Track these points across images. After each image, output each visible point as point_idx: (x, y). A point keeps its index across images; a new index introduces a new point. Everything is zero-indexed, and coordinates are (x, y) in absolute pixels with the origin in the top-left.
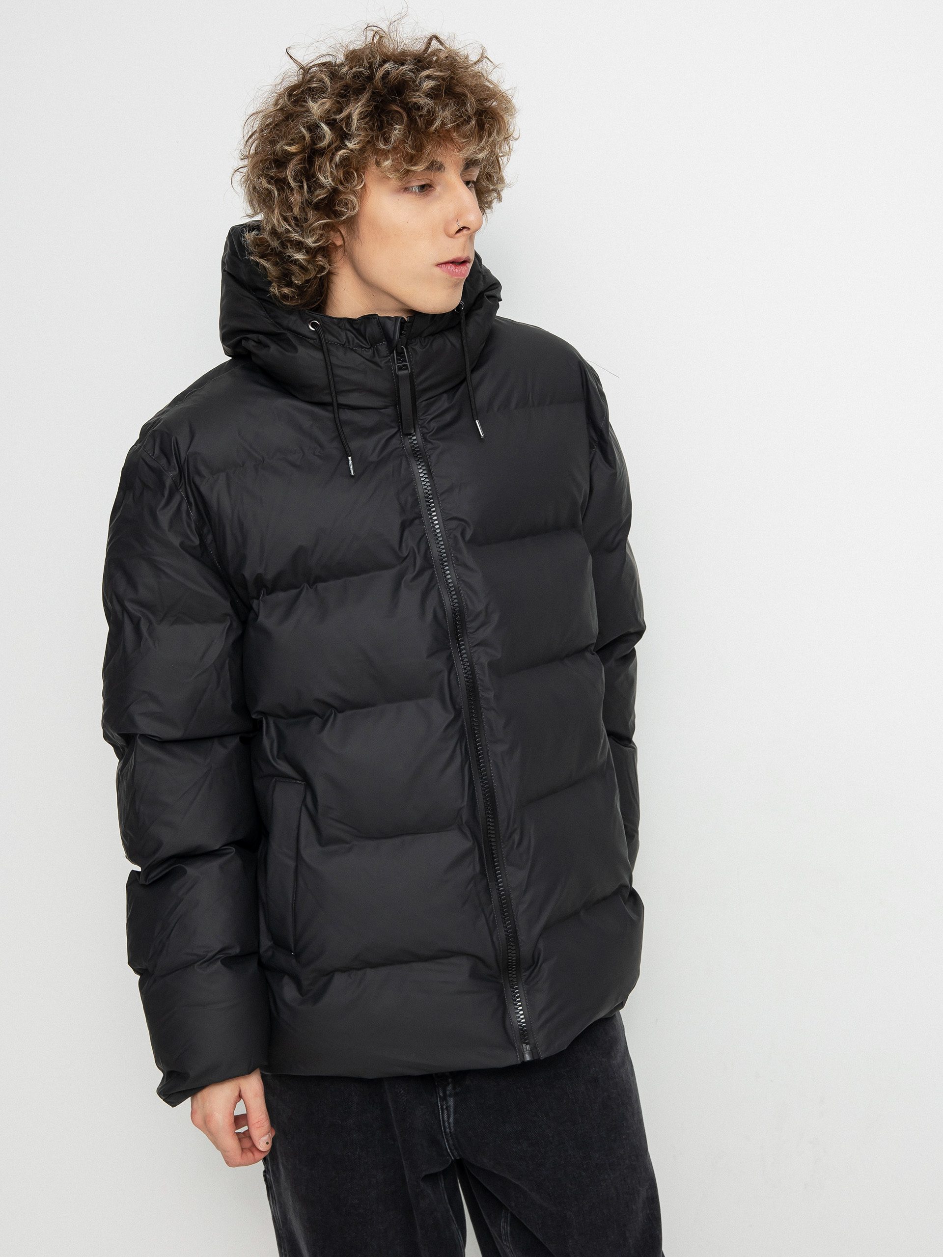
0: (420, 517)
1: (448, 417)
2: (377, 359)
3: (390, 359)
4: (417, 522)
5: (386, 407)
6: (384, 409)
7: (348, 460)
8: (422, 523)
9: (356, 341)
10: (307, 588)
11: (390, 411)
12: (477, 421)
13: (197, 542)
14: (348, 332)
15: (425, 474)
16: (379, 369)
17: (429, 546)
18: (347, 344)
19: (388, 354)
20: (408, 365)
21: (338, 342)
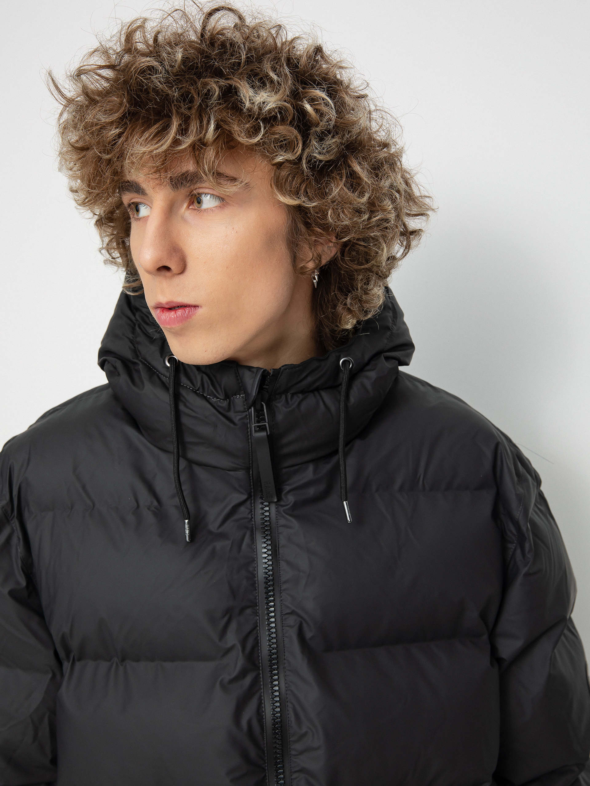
0: (254, 605)
1: (311, 492)
2: (231, 414)
3: (246, 415)
4: (249, 611)
5: (235, 470)
6: (233, 471)
7: (185, 522)
8: (256, 613)
9: (211, 388)
10: (117, 664)
11: (240, 474)
12: (345, 503)
13: (23, 583)
14: (205, 376)
15: (268, 555)
16: (232, 425)
17: (258, 643)
18: (201, 390)
19: (245, 409)
20: (267, 426)
21: (191, 386)
